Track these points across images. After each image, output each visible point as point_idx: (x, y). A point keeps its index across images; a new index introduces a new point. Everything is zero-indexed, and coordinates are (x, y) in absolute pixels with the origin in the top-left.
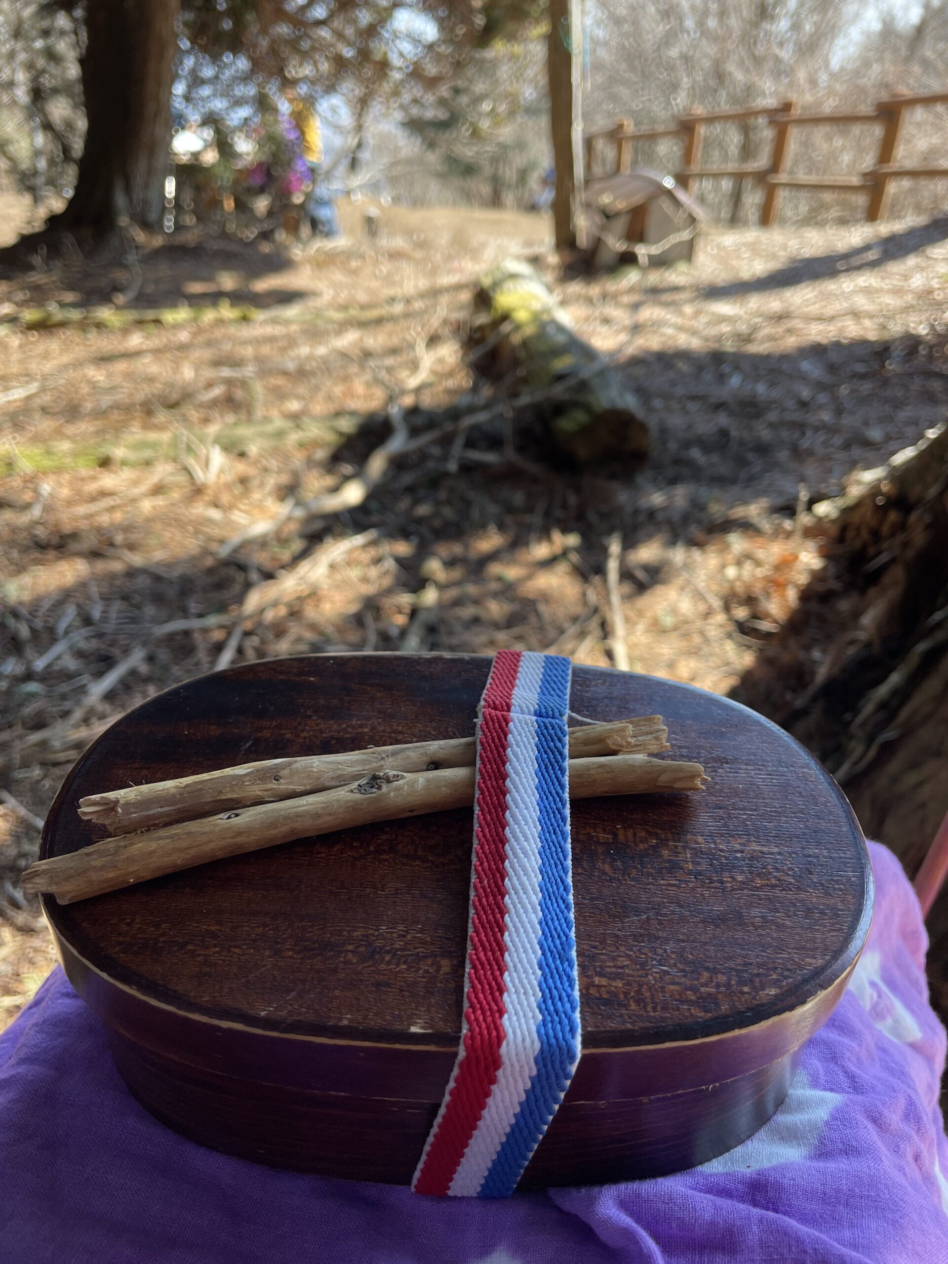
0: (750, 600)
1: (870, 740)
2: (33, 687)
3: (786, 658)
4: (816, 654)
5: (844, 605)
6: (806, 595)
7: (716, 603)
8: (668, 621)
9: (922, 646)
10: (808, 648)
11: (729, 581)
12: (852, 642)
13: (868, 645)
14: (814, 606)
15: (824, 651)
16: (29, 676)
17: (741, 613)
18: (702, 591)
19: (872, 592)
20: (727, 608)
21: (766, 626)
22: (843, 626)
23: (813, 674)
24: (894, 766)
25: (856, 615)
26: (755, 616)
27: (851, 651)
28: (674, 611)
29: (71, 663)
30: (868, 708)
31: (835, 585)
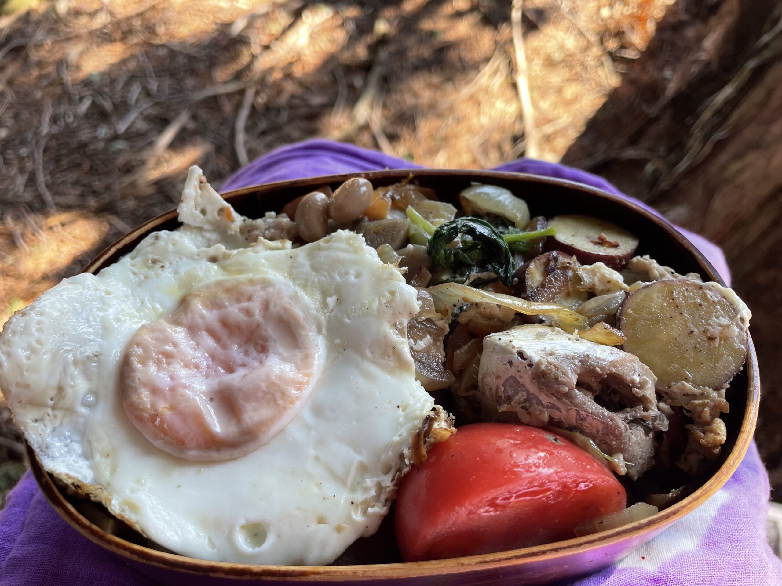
0: (619, 34)
1: (706, 139)
2: (120, 145)
3: (645, 78)
4: (668, 73)
5: (690, 33)
6: (661, 27)
7: (593, 38)
8: (557, 56)
9: (752, 64)
10: (661, 69)
11: (603, 20)
12: (695, 62)
13: (708, 64)
14: (668, 35)
15: (674, 70)
16: (116, 137)
17: (612, 44)
18: (583, 30)
19: (713, 20)
20: (602, 42)
21: (630, 54)
22: (688, 50)
23: (664, 89)
24: (723, 158)
25: (700, 39)
26: (623, 47)
27: (695, 69)
28: (562, 47)
29: (142, 126)
30: (707, 115)
31: (684, 17)
